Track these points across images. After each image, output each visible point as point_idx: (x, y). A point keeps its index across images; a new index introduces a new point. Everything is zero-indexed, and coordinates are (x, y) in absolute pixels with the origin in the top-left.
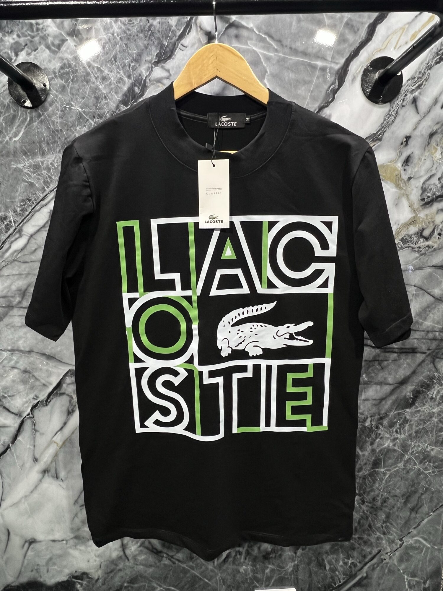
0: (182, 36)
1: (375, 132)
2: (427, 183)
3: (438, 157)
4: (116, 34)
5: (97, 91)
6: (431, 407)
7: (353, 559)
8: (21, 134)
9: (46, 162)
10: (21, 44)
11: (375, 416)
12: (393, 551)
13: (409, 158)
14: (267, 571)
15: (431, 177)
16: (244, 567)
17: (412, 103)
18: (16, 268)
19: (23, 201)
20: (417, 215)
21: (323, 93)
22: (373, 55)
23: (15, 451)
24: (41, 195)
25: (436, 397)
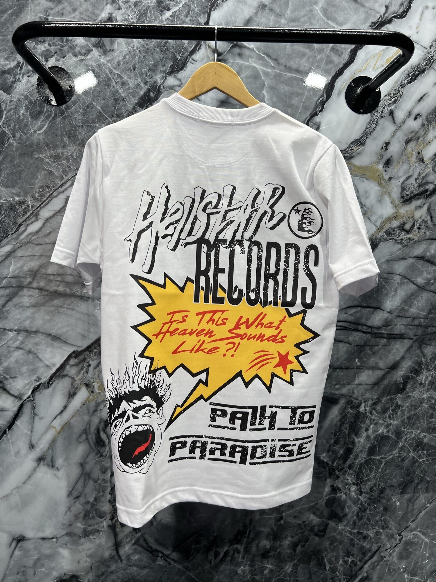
0: (193, 52)
1: (359, 138)
2: (406, 183)
3: (413, 160)
4: (135, 48)
5: (117, 94)
6: (421, 392)
7: (353, 558)
8: (45, 128)
9: (66, 153)
10: (51, 52)
11: (369, 401)
12: (392, 548)
13: (389, 161)
14: (266, 572)
15: (408, 178)
16: (242, 567)
17: (390, 115)
18: (30, 249)
19: (42, 187)
20: (398, 210)
21: (314, 104)
22: (356, 74)
23: (11, 436)
24: (59, 183)
25: (425, 381)
